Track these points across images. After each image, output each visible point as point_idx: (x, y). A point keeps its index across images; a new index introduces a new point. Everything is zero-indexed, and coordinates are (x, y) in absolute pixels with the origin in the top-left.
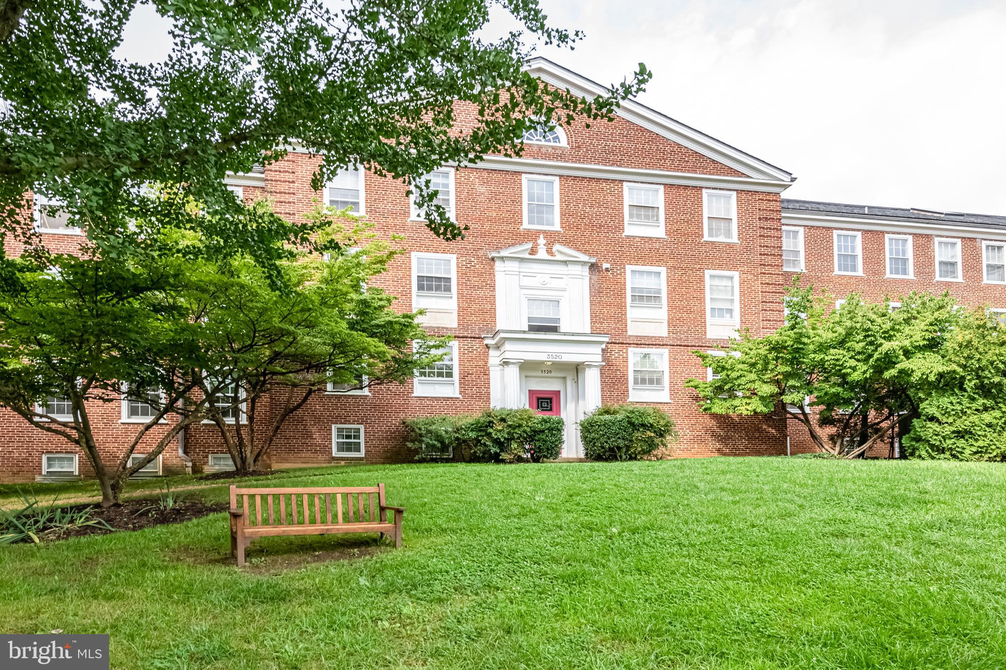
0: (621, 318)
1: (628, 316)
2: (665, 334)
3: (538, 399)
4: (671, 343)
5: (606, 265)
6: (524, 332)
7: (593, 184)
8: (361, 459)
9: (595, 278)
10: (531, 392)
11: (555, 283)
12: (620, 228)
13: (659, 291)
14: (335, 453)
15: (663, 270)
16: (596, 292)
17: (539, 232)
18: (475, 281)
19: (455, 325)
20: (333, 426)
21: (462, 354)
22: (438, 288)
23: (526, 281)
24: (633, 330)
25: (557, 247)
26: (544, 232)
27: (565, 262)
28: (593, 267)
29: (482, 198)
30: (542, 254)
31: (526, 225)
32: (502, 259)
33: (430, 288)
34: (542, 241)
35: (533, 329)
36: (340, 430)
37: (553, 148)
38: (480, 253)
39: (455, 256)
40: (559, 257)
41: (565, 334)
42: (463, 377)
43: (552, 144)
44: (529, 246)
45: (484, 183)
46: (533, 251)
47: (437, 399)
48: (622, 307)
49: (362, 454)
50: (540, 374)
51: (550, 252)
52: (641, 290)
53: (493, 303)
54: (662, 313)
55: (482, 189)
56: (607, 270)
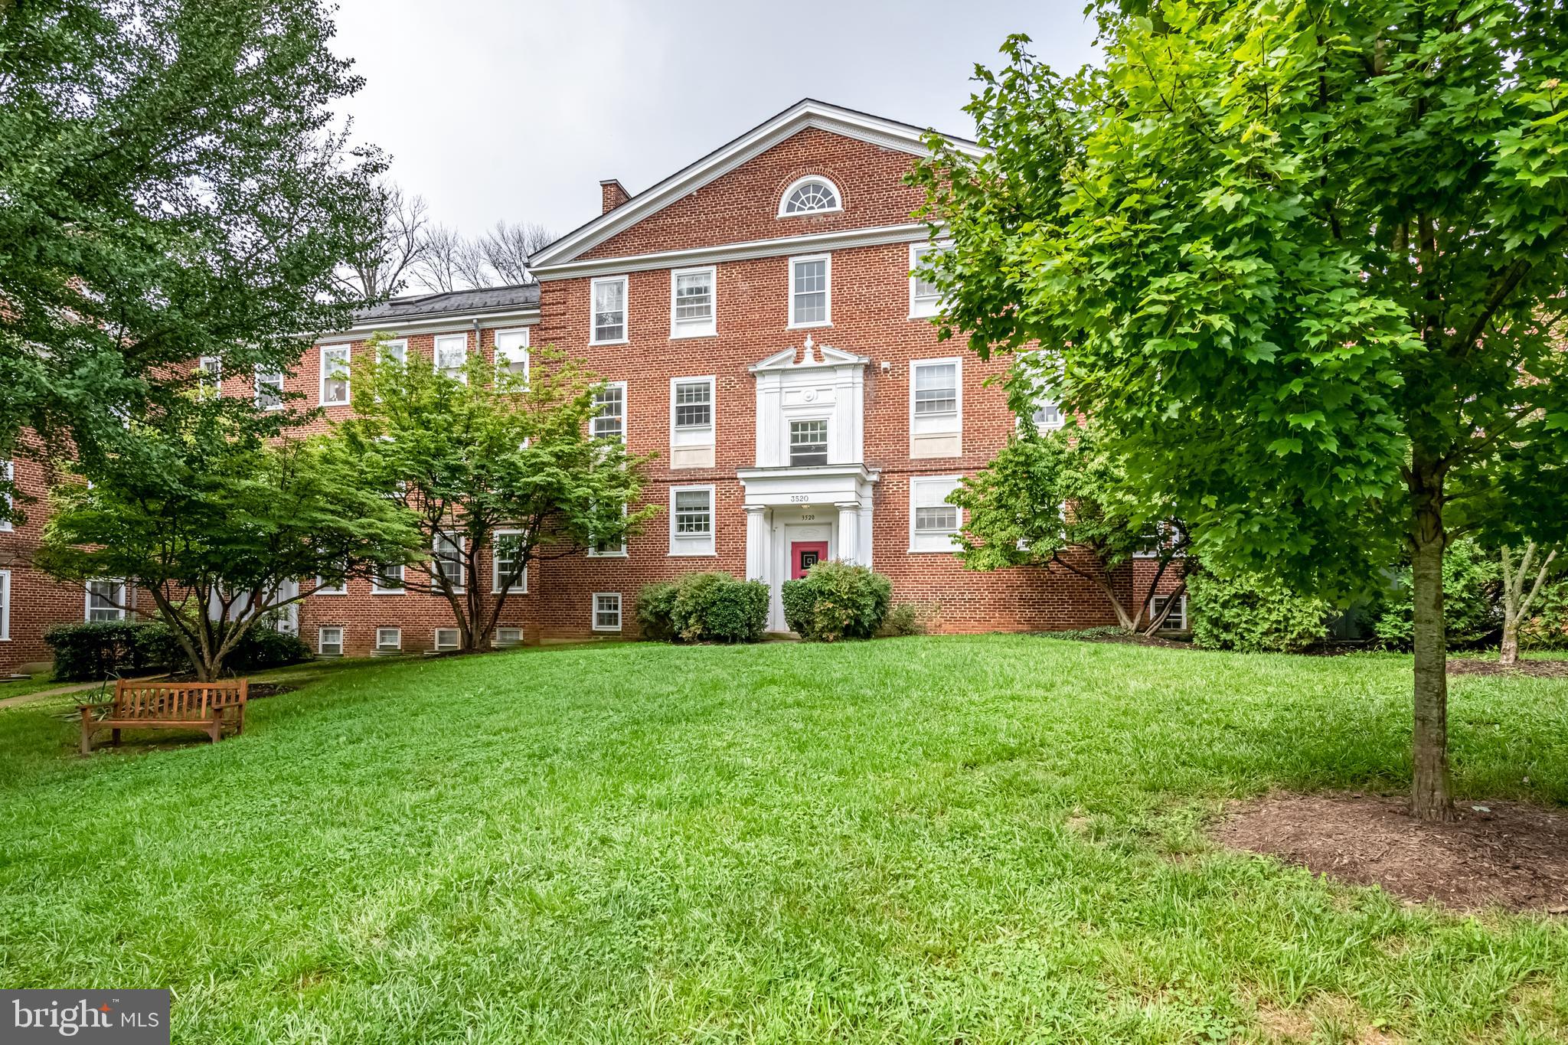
0: (901, 436)
1: (912, 432)
2: (959, 453)
3: (803, 553)
4: (966, 465)
5: (885, 365)
6: (786, 468)
7: (872, 255)
8: (617, 633)
9: (871, 383)
10: (795, 545)
11: (824, 398)
12: (904, 309)
13: (953, 392)
14: (595, 627)
15: (958, 361)
16: (871, 403)
17: (806, 331)
18: (734, 405)
19: (713, 465)
20: (594, 596)
21: (719, 500)
22: (699, 420)
23: (791, 399)
24: (917, 451)
25: (824, 349)
26: (812, 330)
27: (833, 368)
28: (869, 369)
29: (745, 298)
30: (809, 361)
31: (792, 325)
32: (762, 373)
33: (690, 421)
34: (809, 343)
35: (797, 462)
36: (601, 599)
37: (825, 215)
38: (741, 369)
39: (714, 377)
40: (827, 362)
41: (833, 466)
42: (719, 531)
43: (827, 210)
44: (792, 352)
45: (748, 278)
46: (799, 359)
47: (692, 558)
48: (903, 420)
49: (619, 628)
50: (800, 521)
51: (818, 356)
52: (930, 393)
53: (753, 432)
54: (955, 425)
55: (744, 286)
56: (886, 371)
